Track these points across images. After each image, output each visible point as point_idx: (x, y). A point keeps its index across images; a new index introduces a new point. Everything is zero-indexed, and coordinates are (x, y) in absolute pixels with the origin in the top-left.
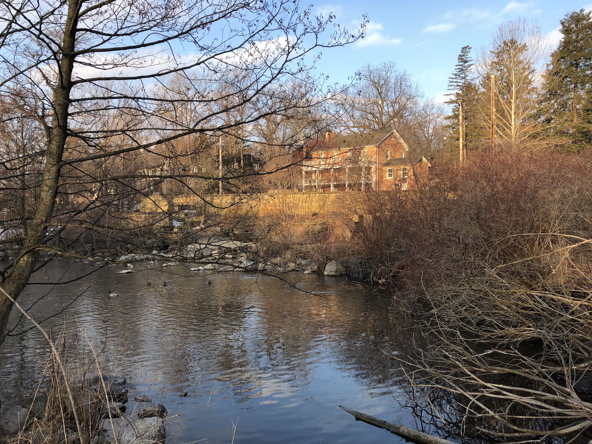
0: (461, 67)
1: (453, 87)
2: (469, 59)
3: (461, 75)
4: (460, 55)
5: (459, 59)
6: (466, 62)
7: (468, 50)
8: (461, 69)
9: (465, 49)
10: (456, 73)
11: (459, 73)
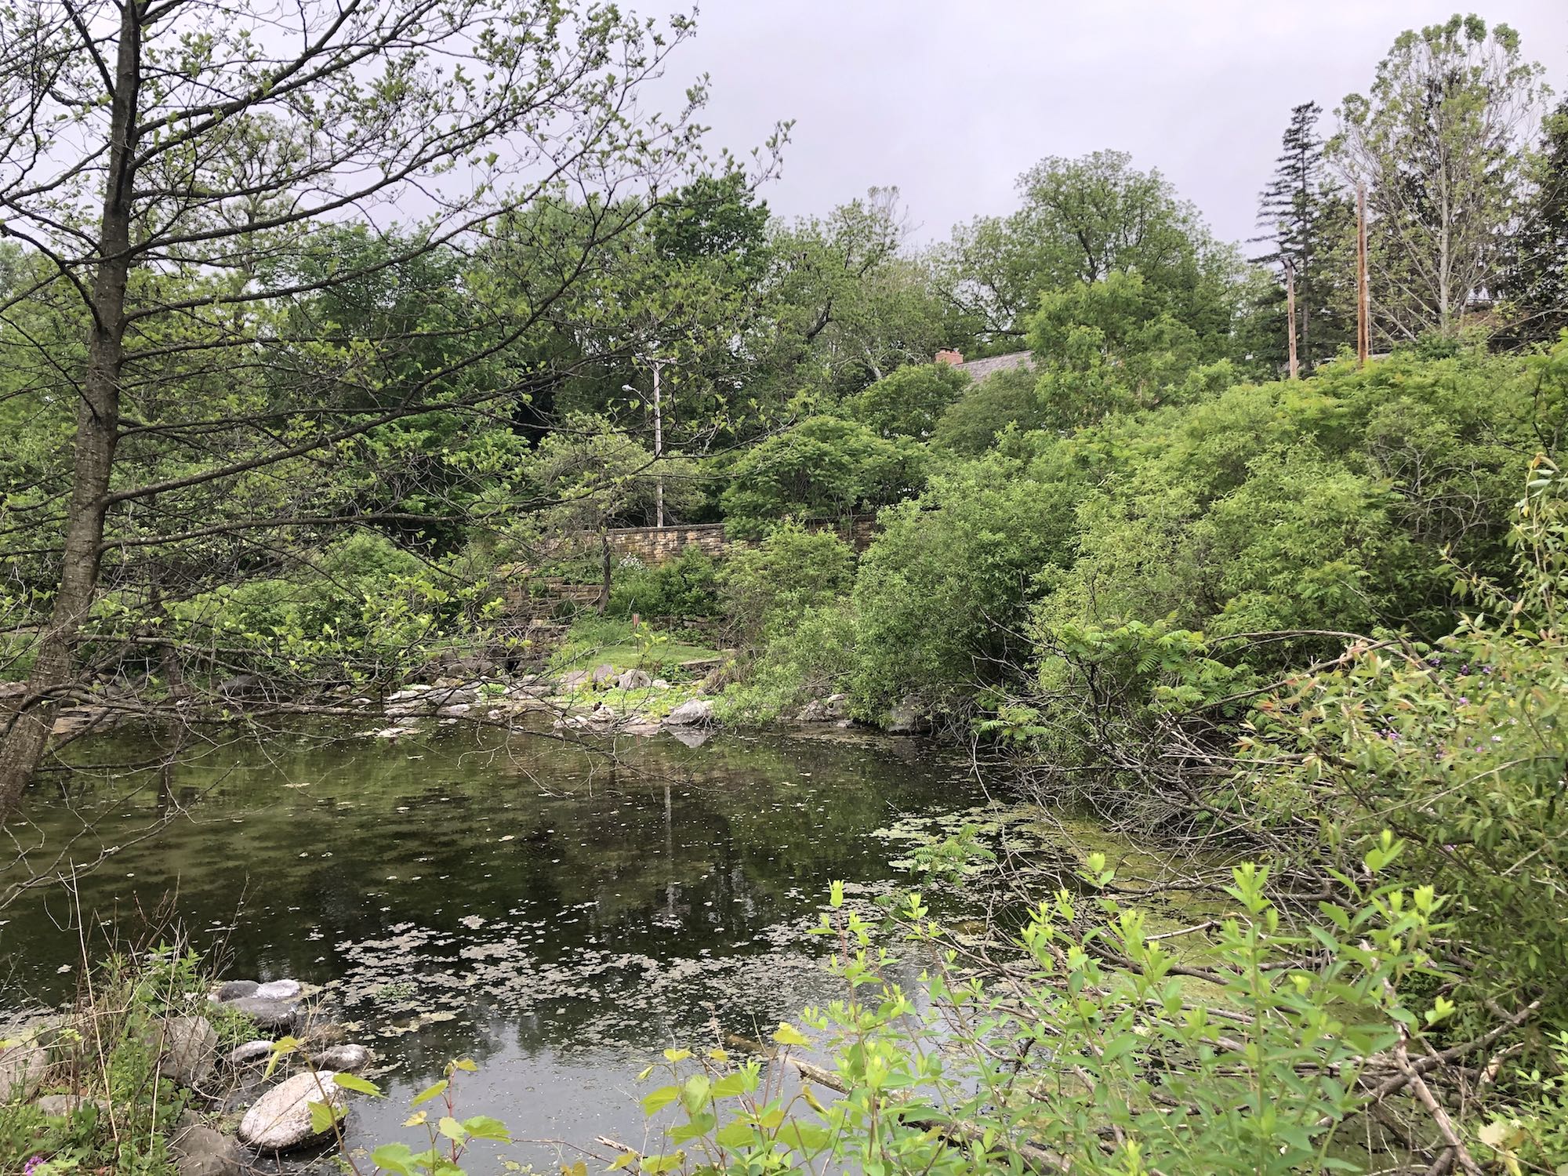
0: (1292, 162)
1: (1272, 218)
2: (1314, 140)
3: (1294, 184)
4: (1289, 131)
5: (1287, 141)
6: (1305, 147)
7: (1309, 114)
8: (1293, 167)
9: (1304, 112)
10: (1277, 179)
11: (1288, 178)
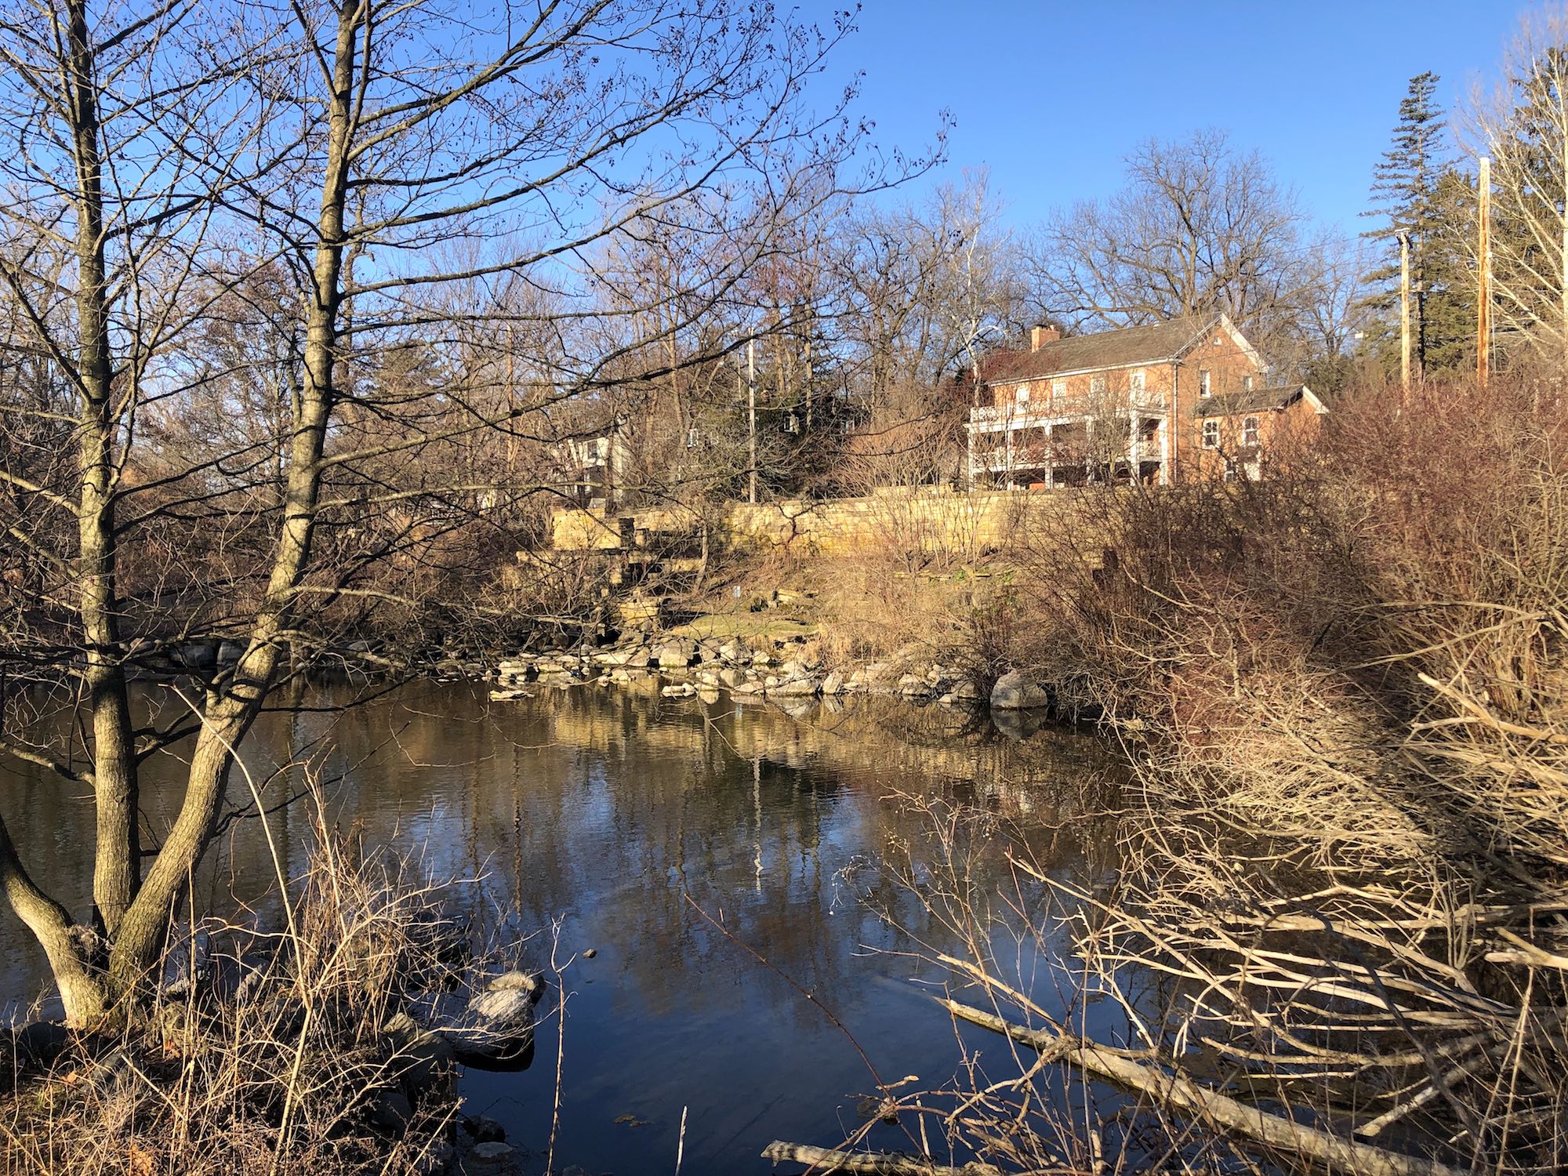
0: (1409, 134)
1: (1387, 192)
2: (1431, 111)
3: (1410, 158)
4: (1407, 101)
5: (1403, 112)
6: (1422, 119)
7: (1428, 83)
8: (1410, 139)
9: (1421, 82)
10: (1394, 151)
11: (1404, 150)
